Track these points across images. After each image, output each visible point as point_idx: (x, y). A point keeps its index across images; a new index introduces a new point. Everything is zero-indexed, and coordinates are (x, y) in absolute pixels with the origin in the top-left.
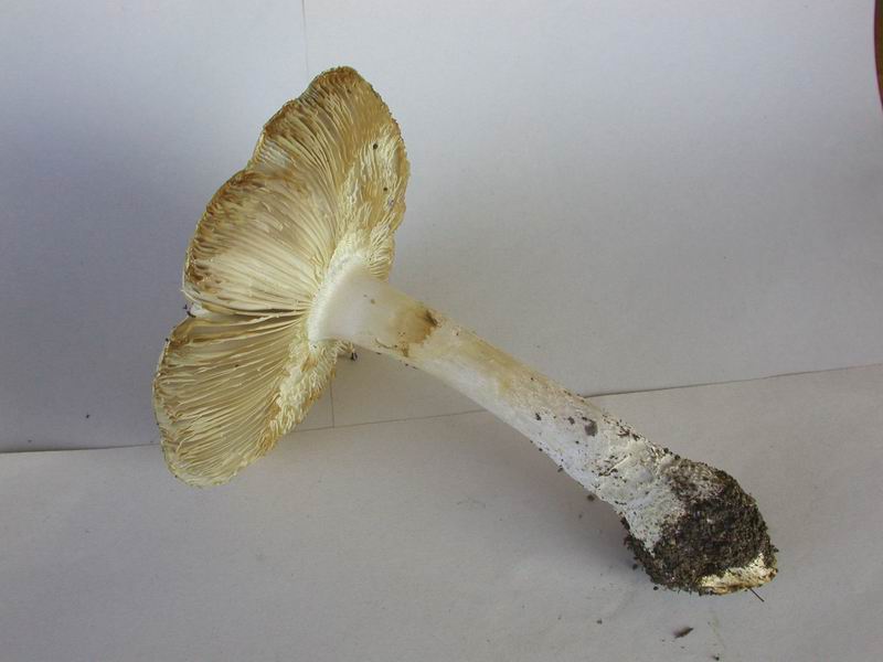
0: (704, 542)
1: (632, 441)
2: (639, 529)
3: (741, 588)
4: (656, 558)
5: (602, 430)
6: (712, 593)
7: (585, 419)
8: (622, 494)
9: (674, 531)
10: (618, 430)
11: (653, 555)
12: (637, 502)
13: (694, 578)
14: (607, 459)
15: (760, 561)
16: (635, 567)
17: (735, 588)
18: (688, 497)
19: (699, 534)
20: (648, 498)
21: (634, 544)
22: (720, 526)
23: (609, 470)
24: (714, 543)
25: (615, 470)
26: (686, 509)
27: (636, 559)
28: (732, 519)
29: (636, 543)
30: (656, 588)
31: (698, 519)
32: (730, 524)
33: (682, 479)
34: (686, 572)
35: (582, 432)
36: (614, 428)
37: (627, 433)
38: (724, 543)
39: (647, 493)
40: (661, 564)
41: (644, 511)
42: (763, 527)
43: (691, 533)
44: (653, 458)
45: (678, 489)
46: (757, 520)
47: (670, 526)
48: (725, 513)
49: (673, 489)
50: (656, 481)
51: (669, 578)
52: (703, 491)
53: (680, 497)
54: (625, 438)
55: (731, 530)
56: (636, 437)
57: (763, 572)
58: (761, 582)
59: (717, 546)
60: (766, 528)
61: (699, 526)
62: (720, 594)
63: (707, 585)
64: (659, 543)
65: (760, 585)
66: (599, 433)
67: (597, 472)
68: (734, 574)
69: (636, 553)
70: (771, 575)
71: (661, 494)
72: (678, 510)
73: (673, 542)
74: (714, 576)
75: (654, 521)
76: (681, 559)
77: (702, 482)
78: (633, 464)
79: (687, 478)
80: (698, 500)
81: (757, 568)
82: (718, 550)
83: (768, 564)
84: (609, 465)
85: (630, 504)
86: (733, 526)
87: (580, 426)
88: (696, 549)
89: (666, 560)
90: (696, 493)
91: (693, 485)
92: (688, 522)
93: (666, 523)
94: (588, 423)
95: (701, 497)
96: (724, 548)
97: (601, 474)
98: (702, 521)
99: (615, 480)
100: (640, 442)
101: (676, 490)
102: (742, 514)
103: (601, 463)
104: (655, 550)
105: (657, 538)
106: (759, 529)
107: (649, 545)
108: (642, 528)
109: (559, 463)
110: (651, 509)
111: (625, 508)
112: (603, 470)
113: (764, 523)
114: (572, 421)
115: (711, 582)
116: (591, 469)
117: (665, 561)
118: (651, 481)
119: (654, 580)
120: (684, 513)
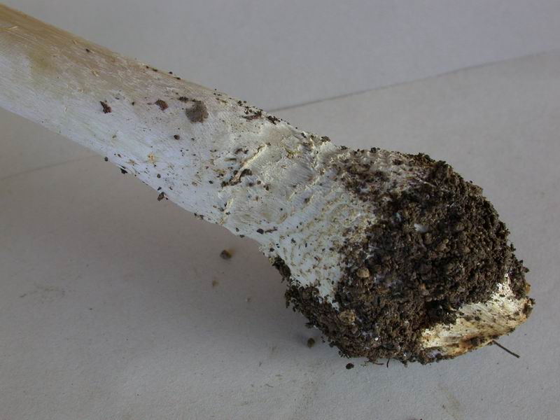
0: (417, 265)
1: (268, 124)
2: (305, 268)
3: (482, 341)
4: (342, 310)
5: (215, 112)
6: (439, 357)
7: (184, 99)
8: (265, 214)
9: (362, 255)
10: (242, 111)
11: (336, 305)
12: (294, 221)
13: (409, 332)
14: (231, 156)
15: (505, 287)
16: (311, 342)
17: (473, 342)
18: (376, 193)
19: (406, 251)
20: (310, 208)
21: (302, 298)
22: (439, 231)
23: (237, 175)
24: (433, 261)
25: (246, 172)
26: (375, 212)
27: (310, 325)
28: (454, 218)
29: (305, 296)
30: (349, 366)
31: (400, 226)
32: (453, 225)
33: (361, 169)
34: (395, 325)
35: (183, 119)
36: (234, 109)
37: (258, 114)
38: (451, 258)
39: (307, 200)
40: (352, 317)
41: (307, 232)
42: (502, 232)
43: (391, 252)
44: (307, 146)
45: (356, 184)
46: (492, 218)
47: (356, 247)
48: (442, 209)
49: (348, 186)
50: (318, 179)
51: (368, 340)
52: (399, 179)
53: (362, 197)
54: (255, 122)
55: (456, 234)
56: (272, 120)
57: (513, 306)
58: (512, 324)
59: (440, 265)
60: (507, 232)
61: (404, 237)
62: (452, 357)
63: (431, 344)
64: (342, 284)
65: (512, 330)
66: (211, 116)
67: (218, 181)
68: (468, 319)
69: (308, 314)
70: (526, 310)
71: (329, 198)
72: (363, 217)
73: (366, 274)
74: (439, 326)
75: (327, 244)
76: (383, 303)
77: (394, 167)
78: (275, 158)
79: (367, 166)
80: (393, 196)
81: (503, 300)
82: (443, 270)
83: (519, 292)
84: (236, 166)
85: (283, 228)
86: (460, 227)
87: (177, 111)
88: (406, 279)
89: (359, 309)
90: (387, 185)
91: (379, 174)
92: (383, 235)
93: (347, 243)
94: (189, 105)
95: (398, 190)
96: (451, 266)
97: (224, 184)
98: (407, 227)
99: (251, 191)
100: (280, 126)
101: (353, 187)
102: (468, 208)
103: (221, 163)
104: (338, 298)
105: (337, 273)
106: (498, 234)
107: (326, 291)
108: (309, 263)
109: (155, 183)
110: (318, 226)
111: (275, 237)
112: (227, 177)
113: (502, 225)
114: (163, 105)
115: (435, 338)
116: (206, 178)
117: (358, 313)
118: (310, 179)
119: (345, 352)
120: (373, 219)
